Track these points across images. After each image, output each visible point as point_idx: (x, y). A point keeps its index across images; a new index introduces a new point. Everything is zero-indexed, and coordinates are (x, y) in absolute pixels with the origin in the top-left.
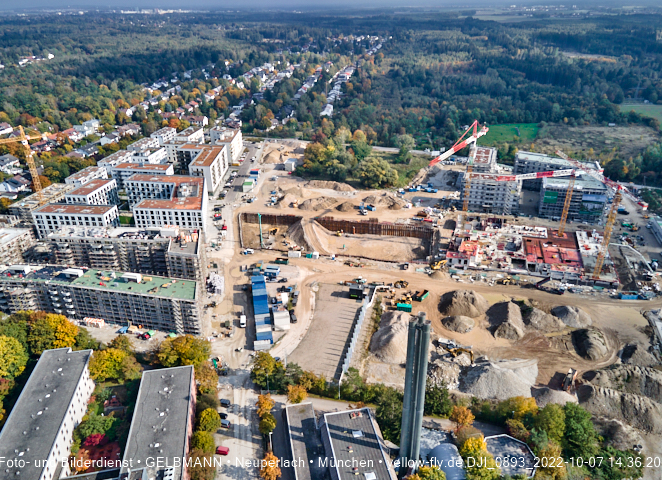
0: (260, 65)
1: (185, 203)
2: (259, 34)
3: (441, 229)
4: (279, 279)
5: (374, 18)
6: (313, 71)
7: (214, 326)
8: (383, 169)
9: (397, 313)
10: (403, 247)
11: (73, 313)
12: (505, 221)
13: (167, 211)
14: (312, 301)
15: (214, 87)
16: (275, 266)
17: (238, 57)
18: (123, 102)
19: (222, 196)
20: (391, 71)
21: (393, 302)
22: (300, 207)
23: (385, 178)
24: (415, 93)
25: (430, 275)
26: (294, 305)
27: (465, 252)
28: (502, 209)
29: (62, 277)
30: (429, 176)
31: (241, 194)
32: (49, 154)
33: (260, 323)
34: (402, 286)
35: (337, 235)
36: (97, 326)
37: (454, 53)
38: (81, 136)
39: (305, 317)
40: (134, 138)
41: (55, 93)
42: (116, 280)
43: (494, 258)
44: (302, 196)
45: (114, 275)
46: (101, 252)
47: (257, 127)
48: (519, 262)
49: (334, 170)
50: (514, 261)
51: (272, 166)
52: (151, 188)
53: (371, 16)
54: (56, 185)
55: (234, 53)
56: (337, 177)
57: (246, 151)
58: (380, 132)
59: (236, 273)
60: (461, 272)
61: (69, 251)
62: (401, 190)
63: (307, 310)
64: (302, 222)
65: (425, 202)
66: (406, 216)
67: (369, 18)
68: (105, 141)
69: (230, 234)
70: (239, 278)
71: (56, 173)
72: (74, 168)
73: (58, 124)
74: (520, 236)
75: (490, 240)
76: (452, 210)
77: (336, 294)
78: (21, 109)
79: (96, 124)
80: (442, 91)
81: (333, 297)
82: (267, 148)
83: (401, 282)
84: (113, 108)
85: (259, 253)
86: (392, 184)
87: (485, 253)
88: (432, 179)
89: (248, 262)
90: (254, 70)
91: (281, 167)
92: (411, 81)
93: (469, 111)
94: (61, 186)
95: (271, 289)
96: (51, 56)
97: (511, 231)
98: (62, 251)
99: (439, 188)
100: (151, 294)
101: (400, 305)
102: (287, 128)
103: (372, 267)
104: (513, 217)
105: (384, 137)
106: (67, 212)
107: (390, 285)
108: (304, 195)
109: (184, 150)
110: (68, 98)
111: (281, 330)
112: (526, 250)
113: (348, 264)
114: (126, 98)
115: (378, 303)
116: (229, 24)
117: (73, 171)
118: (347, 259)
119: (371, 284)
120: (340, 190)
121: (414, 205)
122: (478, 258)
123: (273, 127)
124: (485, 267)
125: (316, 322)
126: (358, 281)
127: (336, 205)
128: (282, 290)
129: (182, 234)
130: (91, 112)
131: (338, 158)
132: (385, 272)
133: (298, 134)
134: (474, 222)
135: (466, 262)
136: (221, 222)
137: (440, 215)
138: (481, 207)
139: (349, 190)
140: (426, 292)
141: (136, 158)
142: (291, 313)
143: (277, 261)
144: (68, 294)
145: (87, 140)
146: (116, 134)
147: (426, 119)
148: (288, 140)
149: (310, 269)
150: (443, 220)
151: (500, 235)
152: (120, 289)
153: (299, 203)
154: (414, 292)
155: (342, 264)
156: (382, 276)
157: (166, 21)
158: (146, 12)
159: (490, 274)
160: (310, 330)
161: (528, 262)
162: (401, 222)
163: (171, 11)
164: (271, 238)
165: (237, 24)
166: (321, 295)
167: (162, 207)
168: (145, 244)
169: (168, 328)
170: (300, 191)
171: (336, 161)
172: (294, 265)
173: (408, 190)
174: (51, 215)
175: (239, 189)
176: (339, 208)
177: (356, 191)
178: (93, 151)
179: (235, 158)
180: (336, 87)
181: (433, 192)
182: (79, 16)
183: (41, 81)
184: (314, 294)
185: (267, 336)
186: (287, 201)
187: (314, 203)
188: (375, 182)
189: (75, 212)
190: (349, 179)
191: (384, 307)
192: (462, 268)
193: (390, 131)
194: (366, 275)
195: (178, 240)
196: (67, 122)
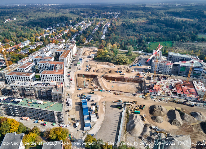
0: (81, 22)
1: (58, 72)
2: (80, 12)
3: (145, 80)
4: (91, 100)
5: (115, 7)
6: (98, 24)
7: (69, 120)
8: (124, 58)
9: (135, 115)
10: (133, 87)
11: (18, 115)
12: (167, 77)
13: (52, 75)
14: (104, 109)
15: (66, 29)
16: (90, 95)
17: (74, 19)
18: (37, 34)
19: (70, 68)
20: (122, 24)
21: (133, 110)
22: (97, 71)
23: (125, 61)
24: (131, 31)
25: (144, 98)
26: (97, 111)
27: (156, 90)
28: (166, 73)
29: (14, 102)
31: (77, 67)
32: (13, 52)
33: (86, 119)
34: (135, 103)
35: (110, 82)
36: (27, 120)
37: (142, 18)
38: (23, 46)
39: (102, 116)
40: (41, 47)
41: (16, 31)
42: (34, 103)
43: (166, 91)
44: (97, 67)
45: (33, 101)
46: (29, 91)
47: (81, 43)
48: (175, 93)
49: (107, 58)
50: (173, 93)
51: (87, 56)
52: (46, 66)
53: (114, 6)
54: (14, 64)
55: (73, 18)
56: (108, 61)
57: (77, 51)
58: (121, 45)
59: (76, 97)
60: (155, 97)
61: (17, 90)
62: (130, 65)
63: (102, 113)
64: (98, 77)
65: (139, 69)
66: (132, 75)
67: (113, 7)
68: (31, 48)
69: (73, 82)
70: (77, 100)
71: (15, 60)
72: (21, 57)
73: (16, 42)
74: (173, 83)
75: (163, 85)
76: (148, 73)
77: (112, 106)
78: (4, 37)
79: (28, 42)
80: (139, 30)
81: (111, 108)
82: (84, 50)
83: (135, 102)
84: (34, 36)
85: (84, 89)
86: (127, 63)
87: (162, 90)
88: (140, 61)
89: (80, 93)
90: (79, 23)
91: (89, 57)
92: (129, 27)
93: (150, 38)
94: (16, 64)
95: (89, 104)
96: (15, 19)
97: (170, 81)
98: (15, 90)
99: (143, 64)
100: (46, 109)
101: (135, 111)
102: (91, 43)
103: (124, 95)
104: (169, 75)
105: (123, 46)
106: (17, 75)
107: (131, 102)
108: (98, 67)
109: (57, 52)
110: (20, 33)
111: (93, 122)
112: (176, 88)
113: (115, 94)
114: (39, 33)
115: (127, 110)
116: (70, 9)
117: (20, 59)
118: (115, 92)
119: (124, 102)
120: (109, 65)
121: (135, 71)
122: (161, 92)
123: (86, 43)
124: (163, 95)
125: (106, 118)
126: (119, 101)
127: (109, 71)
128: (93, 104)
129: (57, 84)
130: (27, 38)
131: (109, 54)
132: (126, 97)
133: (94, 45)
134: (157, 78)
135: (156, 93)
136: (70, 77)
137: (145, 75)
138: (158, 72)
139: (113, 65)
140: (144, 106)
141: (41, 54)
142: (97, 114)
143: (90, 93)
144: (16, 109)
145: (25, 47)
146: (35, 45)
147: (136, 40)
148: (91, 47)
149: (102, 96)
150: (146, 77)
151: (166, 82)
152: (35, 107)
153: (96, 70)
154: (140, 105)
155: (113, 94)
156: (128, 99)
157: (51, 8)
158: (45, 5)
159: (165, 98)
160: (104, 122)
161: (178, 93)
162: (132, 77)
163: (53, 5)
164: (87, 83)
165: (73, 9)
166: (107, 107)
167: (50, 74)
168: (44, 88)
169: (53, 121)
170: (96, 65)
171: (108, 56)
172: (96, 94)
173: (132, 65)
174: (12, 76)
175: (76, 65)
176: (110, 72)
177: (115, 66)
178: (27, 51)
179: (74, 54)
180: (105, 29)
181: (141, 66)
182: (24, 6)
183: (12, 27)
184: (104, 106)
185: (89, 125)
186: (92, 69)
187: (101, 70)
188: (121, 62)
189: (20, 75)
190: (112, 61)
191: (130, 112)
192: (155, 96)
193: (124, 44)
194: (122, 98)
195: (56, 86)
196: (19, 41)
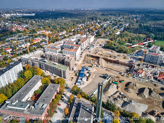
0: (106, 22)
1: (74, 50)
2: (109, 14)
3: (136, 66)
4: (88, 70)
6: (118, 23)
7: (70, 78)
8: (125, 48)
9: (113, 84)
10: (123, 69)
11: (44, 69)
12: (156, 67)
14: (94, 77)
15: (93, 26)
17: (102, 19)
18: (73, 28)
19: (84, 50)
21: (113, 81)
22: (101, 55)
23: (125, 51)
24: (144, 30)
25: (127, 77)
26: (89, 77)
27: (139, 73)
28: (156, 63)
29: (44, 61)
30: (138, 52)
31: (89, 50)
32: (54, 37)
33: (79, 79)
34: (118, 78)
35: (108, 63)
36: (48, 73)
38: (62, 34)
39: (90, 80)
40: (71, 35)
41: (60, 25)
43: (148, 76)
44: (102, 52)
45: (53, 63)
46: (54, 58)
47: (99, 35)
48: (156, 79)
49: (112, 47)
50: (154, 78)
52: (69, 46)
54: (52, 43)
56: (113, 49)
57: (94, 41)
58: (129, 39)
61: (48, 57)
62: (129, 54)
63: (92, 79)
64: (100, 58)
65: (134, 58)
66: (126, 61)
68: (66, 35)
69: (82, 59)
70: (80, 68)
71: (53, 41)
72: (57, 40)
73: (58, 32)
74: (159, 72)
75: (149, 71)
76: (141, 61)
77: (100, 76)
79: (65, 32)
81: (99, 77)
82: (99, 40)
84: (70, 29)
85: (87, 63)
86: (127, 53)
87: (146, 74)
88: (139, 53)
89: (83, 65)
90: (104, 22)
91: (100, 45)
92: (144, 27)
93: (158, 36)
94: (53, 44)
95: (85, 72)
97: (157, 69)
98: (47, 56)
99: (140, 55)
100: (58, 68)
101: (115, 82)
102: (106, 36)
103: (113, 72)
104: (159, 66)
105: (130, 41)
106: (51, 49)
107: (115, 77)
108: (103, 52)
110: (62, 26)
111: (83, 82)
112: (159, 75)
113: (106, 70)
114: (74, 27)
115: (110, 80)
116: (103, 12)
119: (110, 76)
120: (113, 52)
121: (131, 59)
123: (103, 36)
124: (144, 78)
125: (92, 82)
126: (107, 74)
127: (110, 56)
128: (88, 73)
130: (66, 30)
131: (114, 44)
132: (114, 73)
133: (108, 38)
134: (146, 65)
137: (137, 62)
138: (150, 62)
139: (115, 52)
140: (123, 80)
141: (69, 39)
143: (90, 66)
144: (44, 65)
146: (68, 34)
147: (144, 37)
148: (105, 39)
149: (97, 69)
151: (153, 70)
152: (53, 66)
154: (120, 80)
155: (105, 70)
156: (114, 74)
157: (90, 11)
158: (86, 9)
159: (145, 80)
160: (90, 83)
161: (158, 79)
163: (92, 9)
164: (92, 61)
165: (105, 12)
166: (96, 76)
167: (69, 50)
169: (60, 76)
170: (102, 51)
172: (93, 68)
173: (131, 55)
174: (48, 49)
177: (117, 53)
178: (62, 37)
179: (91, 42)
180: (123, 28)
181: (137, 56)
182: (73, 10)
183: (59, 23)
184: (95, 75)
185: (80, 82)
186: (98, 53)
187: (104, 55)
188: (122, 51)
190: (116, 50)
191: (111, 82)
192: (137, 77)
194: (110, 74)
195: (68, 58)
196: (60, 31)
